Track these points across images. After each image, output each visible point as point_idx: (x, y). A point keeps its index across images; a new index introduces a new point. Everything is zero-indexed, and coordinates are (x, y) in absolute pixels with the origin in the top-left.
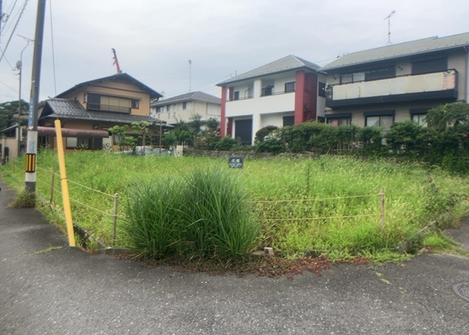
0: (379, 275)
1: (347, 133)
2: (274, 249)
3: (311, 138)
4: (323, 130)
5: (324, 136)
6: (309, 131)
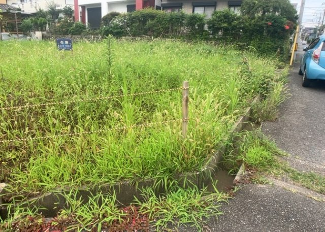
1: (176, 18)
3: (147, 23)
4: (157, 16)
5: (158, 22)
6: (146, 17)
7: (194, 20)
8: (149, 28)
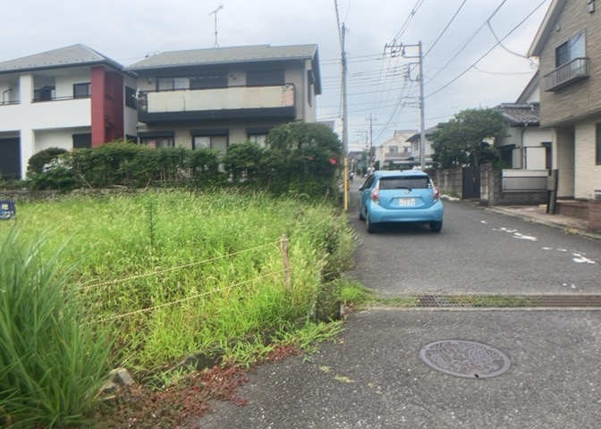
0: (325, 369)
1: (173, 157)
2: (130, 370)
3: (121, 165)
5: (140, 163)
6: (118, 155)
7: (201, 158)
8: (124, 174)
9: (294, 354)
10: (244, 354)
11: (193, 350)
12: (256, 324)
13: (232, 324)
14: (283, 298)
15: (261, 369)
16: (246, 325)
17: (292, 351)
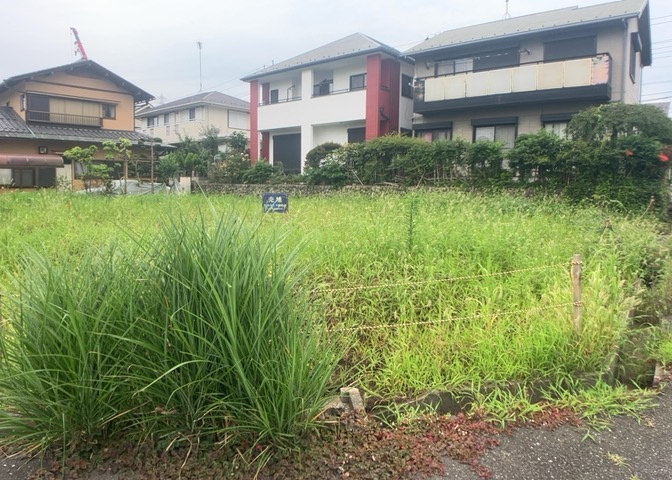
0: (616, 458)
2: (362, 392)
3: (393, 161)
4: (412, 149)
5: (413, 158)
6: (390, 149)
7: (481, 152)
8: (396, 171)
9: (572, 423)
10: (502, 407)
11: (438, 386)
12: (524, 369)
13: (492, 363)
14: (566, 341)
15: (521, 433)
16: (510, 368)
17: (570, 419)
